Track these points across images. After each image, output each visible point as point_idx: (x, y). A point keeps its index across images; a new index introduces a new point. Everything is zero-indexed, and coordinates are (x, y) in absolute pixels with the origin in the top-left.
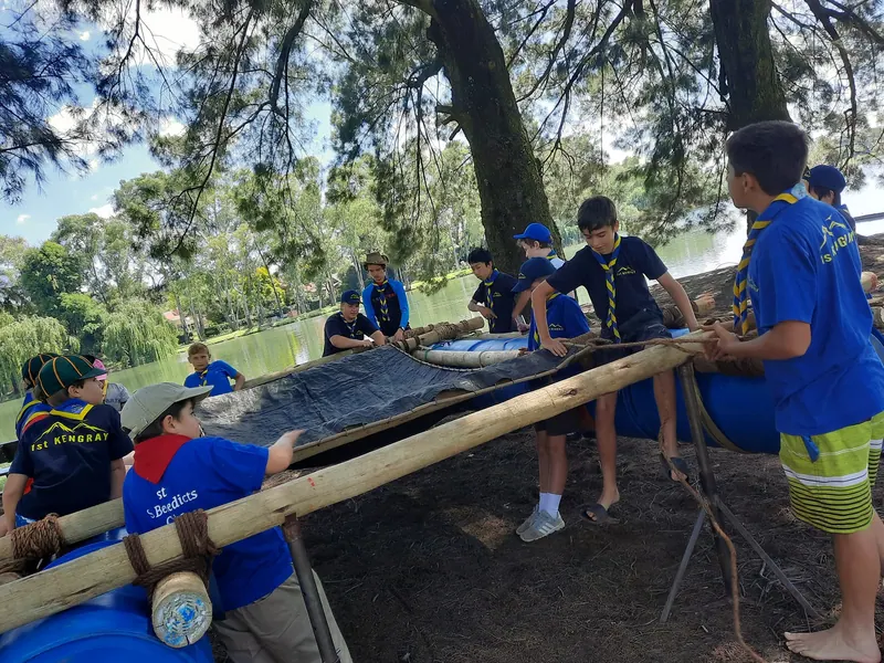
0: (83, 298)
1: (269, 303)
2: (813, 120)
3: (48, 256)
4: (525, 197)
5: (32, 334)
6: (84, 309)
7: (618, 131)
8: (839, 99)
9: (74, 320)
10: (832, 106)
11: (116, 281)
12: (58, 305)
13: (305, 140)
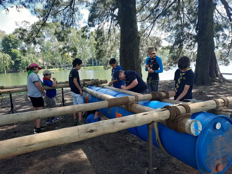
0: (17, 51)
1: (67, 63)
2: (220, 44)
3: (10, 38)
4: (133, 47)
5: (2, 58)
6: (17, 54)
7: (166, 36)
8: (228, 40)
9: (14, 56)
10: (225, 42)
11: (28, 48)
12: (10, 51)
13: (79, 19)
